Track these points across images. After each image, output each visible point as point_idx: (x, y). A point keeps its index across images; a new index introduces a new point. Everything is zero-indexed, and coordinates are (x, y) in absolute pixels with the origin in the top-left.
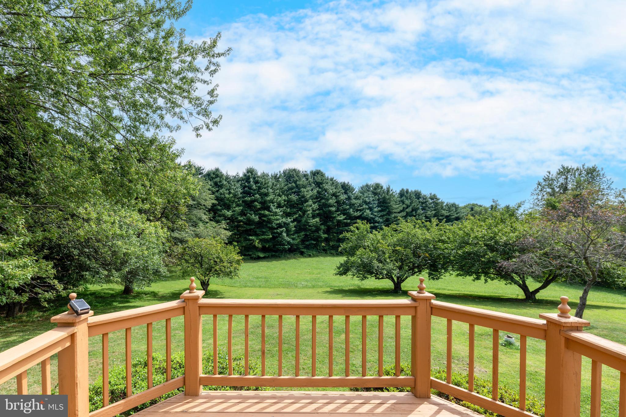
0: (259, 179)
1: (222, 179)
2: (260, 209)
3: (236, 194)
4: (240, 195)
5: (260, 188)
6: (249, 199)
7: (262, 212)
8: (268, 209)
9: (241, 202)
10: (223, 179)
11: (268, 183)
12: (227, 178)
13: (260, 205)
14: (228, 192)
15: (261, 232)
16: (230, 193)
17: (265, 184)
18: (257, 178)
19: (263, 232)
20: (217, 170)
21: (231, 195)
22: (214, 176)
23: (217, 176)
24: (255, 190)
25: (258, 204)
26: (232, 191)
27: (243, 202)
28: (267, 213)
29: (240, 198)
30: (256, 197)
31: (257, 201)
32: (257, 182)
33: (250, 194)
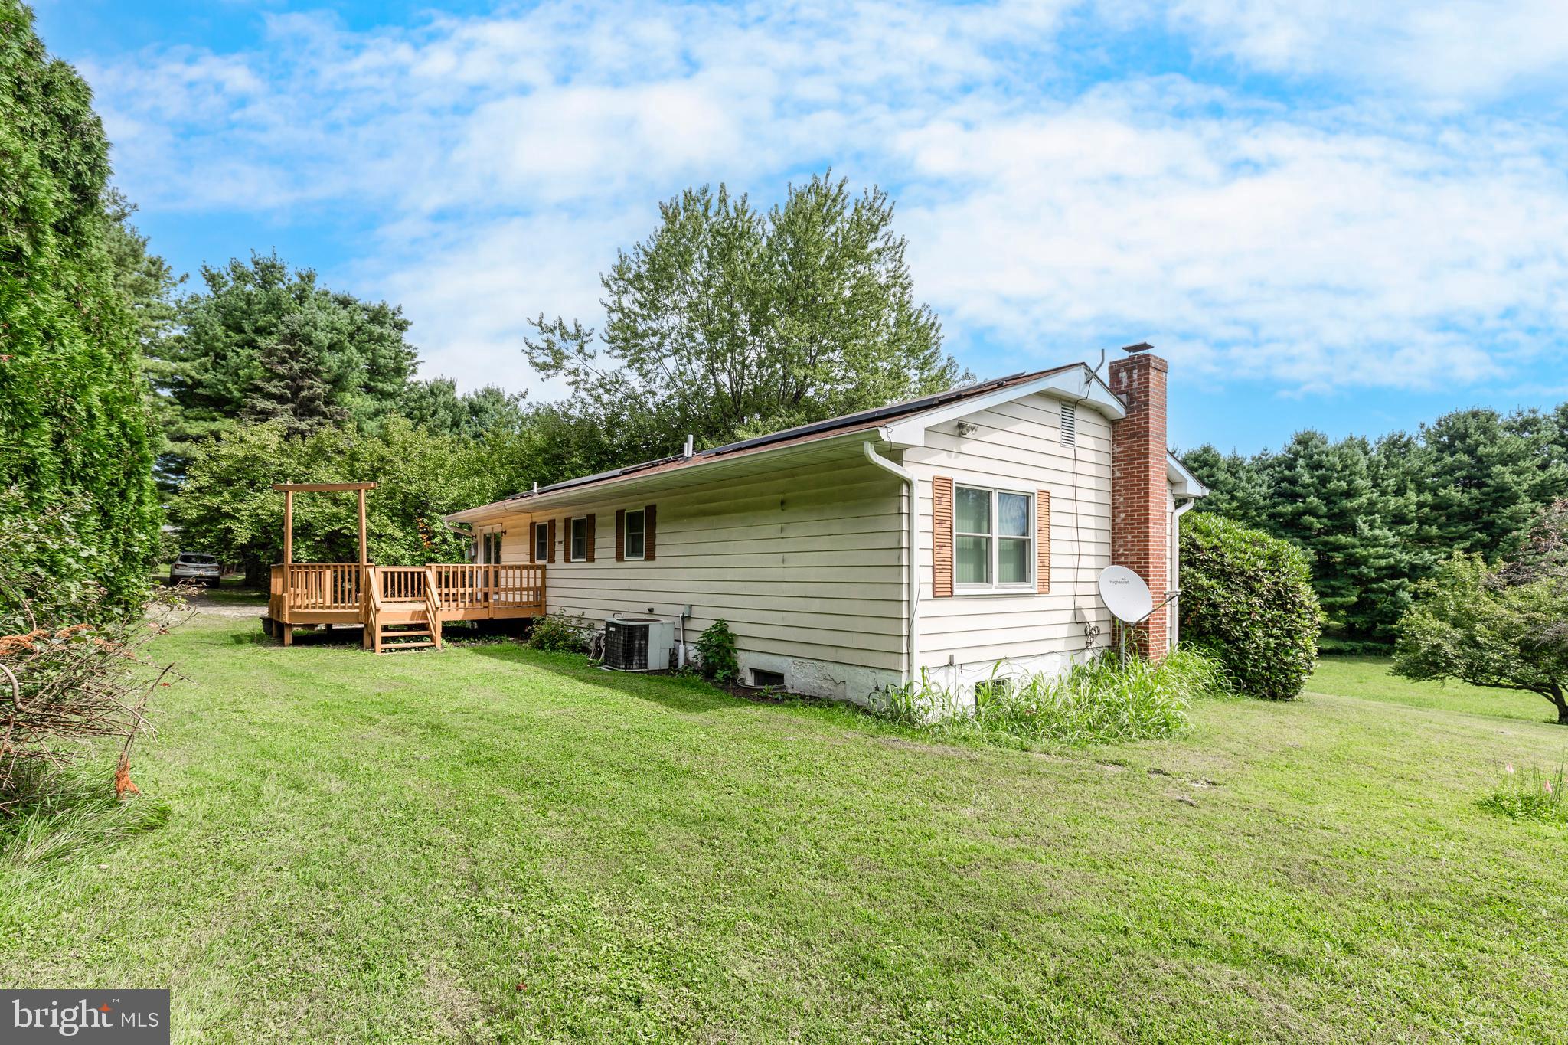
0: (1323, 457)
1: (1214, 469)
2: (1320, 533)
3: (1250, 499)
4: (1262, 503)
5: (1324, 480)
6: (1289, 508)
7: (1332, 539)
8: (1351, 529)
9: (1264, 517)
10: (1218, 469)
11: (1356, 464)
12: (1234, 467)
13: (1324, 520)
14: (1227, 496)
15: (1326, 587)
16: (1233, 498)
17: (1345, 467)
18: (1316, 457)
19: (1332, 587)
20: (1207, 450)
21: (1235, 504)
22: (1196, 465)
24: (1309, 485)
25: (1315, 520)
26: (1240, 494)
27: (1271, 516)
28: (1343, 539)
29: (1263, 508)
30: (1311, 503)
31: (1312, 512)
32: (1319, 466)
33: (1293, 497)
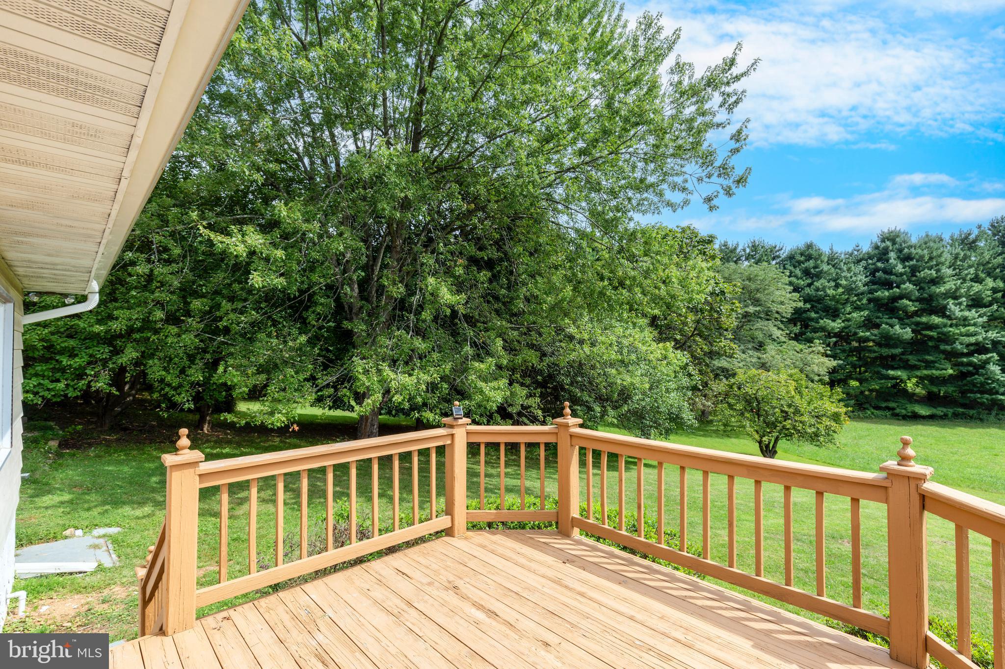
0: (913, 250)
1: (819, 262)
2: (916, 313)
3: (853, 286)
4: (863, 289)
5: (914, 270)
6: (887, 293)
7: (924, 319)
8: (942, 311)
9: (865, 301)
10: (822, 262)
11: (940, 256)
12: (832, 260)
13: (917, 304)
14: (833, 284)
15: (919, 361)
16: (837, 286)
17: (931, 259)
18: (906, 250)
19: (926, 361)
20: (810, 246)
21: (840, 290)
22: (802, 259)
23: (809, 258)
24: (901, 274)
25: (911, 303)
26: (843, 282)
27: (870, 301)
28: (936, 320)
29: (862, 294)
30: (905, 289)
31: (907, 296)
32: (909, 258)
33: (888, 285)
